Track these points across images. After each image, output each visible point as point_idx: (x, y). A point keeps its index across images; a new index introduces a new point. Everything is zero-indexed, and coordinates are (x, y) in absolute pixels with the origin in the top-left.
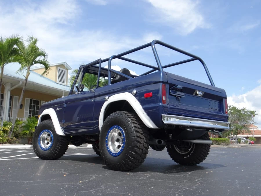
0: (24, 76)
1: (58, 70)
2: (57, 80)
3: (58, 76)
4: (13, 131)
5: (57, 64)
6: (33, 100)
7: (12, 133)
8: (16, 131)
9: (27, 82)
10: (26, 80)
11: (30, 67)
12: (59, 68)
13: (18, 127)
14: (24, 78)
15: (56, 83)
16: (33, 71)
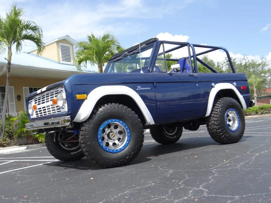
0: (5, 59)
1: (60, 46)
2: (61, 60)
3: (61, 54)
4: (5, 131)
5: (57, 40)
6: (34, 88)
7: (3, 134)
8: (9, 130)
9: (11, 66)
10: (9, 63)
11: (11, 47)
12: (60, 44)
13: (11, 124)
14: (7, 62)
15: (59, 63)
16: (33, 53)
